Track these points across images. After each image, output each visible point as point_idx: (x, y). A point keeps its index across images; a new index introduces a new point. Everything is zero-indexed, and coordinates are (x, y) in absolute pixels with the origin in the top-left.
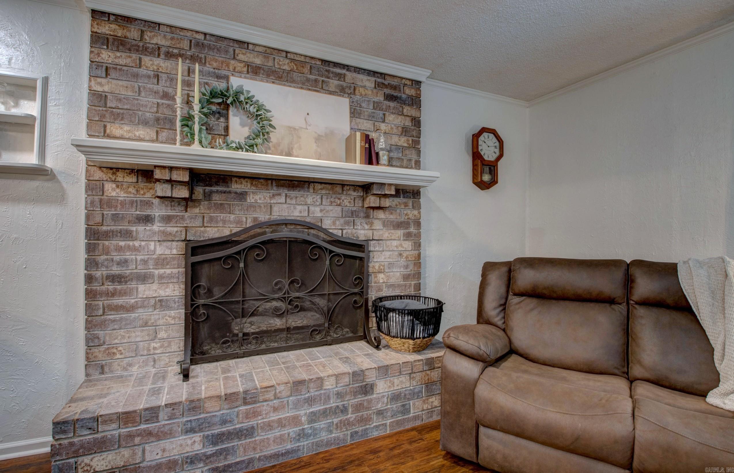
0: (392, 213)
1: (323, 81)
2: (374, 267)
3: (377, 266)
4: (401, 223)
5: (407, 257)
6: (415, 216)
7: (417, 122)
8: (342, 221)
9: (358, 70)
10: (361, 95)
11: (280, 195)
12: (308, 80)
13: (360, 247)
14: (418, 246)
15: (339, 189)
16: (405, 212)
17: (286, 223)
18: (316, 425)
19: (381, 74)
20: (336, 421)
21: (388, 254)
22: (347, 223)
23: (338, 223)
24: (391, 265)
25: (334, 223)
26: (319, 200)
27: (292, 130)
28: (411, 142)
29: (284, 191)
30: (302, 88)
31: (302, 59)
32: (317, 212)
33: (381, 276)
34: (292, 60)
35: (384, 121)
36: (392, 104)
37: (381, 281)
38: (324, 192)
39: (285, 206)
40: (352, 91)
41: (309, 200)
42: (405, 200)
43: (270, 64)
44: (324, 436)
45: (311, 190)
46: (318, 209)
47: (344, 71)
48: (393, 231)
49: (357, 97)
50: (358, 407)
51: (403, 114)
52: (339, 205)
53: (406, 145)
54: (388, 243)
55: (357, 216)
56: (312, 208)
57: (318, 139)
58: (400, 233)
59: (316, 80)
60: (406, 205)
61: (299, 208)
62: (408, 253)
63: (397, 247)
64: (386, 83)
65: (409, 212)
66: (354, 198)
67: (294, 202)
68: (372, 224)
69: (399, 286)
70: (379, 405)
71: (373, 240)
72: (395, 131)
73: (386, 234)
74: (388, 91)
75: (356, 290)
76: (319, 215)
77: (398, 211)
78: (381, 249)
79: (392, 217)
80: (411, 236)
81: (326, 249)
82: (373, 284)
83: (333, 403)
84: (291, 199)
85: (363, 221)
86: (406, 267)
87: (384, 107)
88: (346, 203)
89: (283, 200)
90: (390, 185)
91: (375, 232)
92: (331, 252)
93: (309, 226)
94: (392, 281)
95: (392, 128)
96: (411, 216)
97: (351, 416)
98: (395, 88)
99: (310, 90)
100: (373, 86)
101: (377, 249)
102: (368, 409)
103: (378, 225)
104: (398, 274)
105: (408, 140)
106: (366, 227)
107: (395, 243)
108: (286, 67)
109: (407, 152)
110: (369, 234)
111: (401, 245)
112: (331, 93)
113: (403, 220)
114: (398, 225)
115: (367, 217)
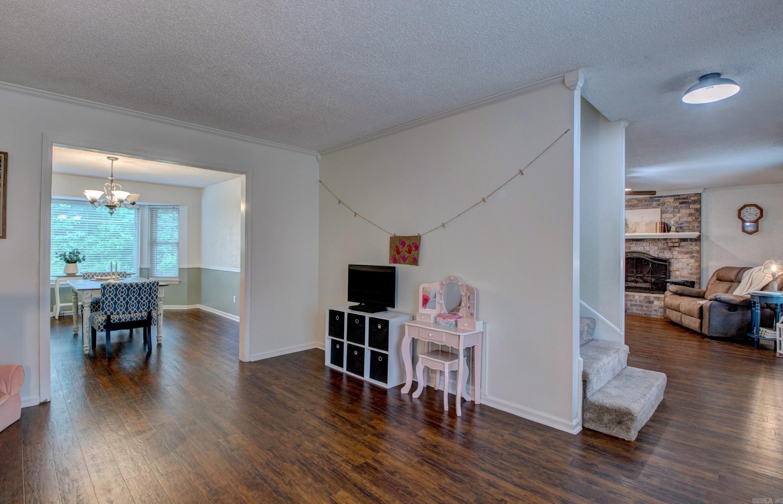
0: (683, 248)
1: (650, 204)
2: (673, 269)
3: (675, 268)
4: (688, 252)
5: (692, 266)
6: (697, 249)
7: (699, 210)
8: (658, 251)
9: (665, 197)
10: (667, 205)
11: (633, 243)
12: (644, 205)
13: (665, 261)
14: (699, 261)
15: (657, 240)
16: (691, 248)
17: (635, 252)
18: (632, 308)
19: (678, 195)
20: (639, 308)
21: (680, 264)
22: (661, 252)
23: (656, 252)
24: (682, 269)
25: (655, 252)
26: (648, 245)
27: (637, 223)
28: (694, 219)
29: (635, 242)
30: (642, 208)
31: (642, 199)
32: (647, 248)
33: (677, 273)
34: (638, 200)
35: (679, 213)
36: (683, 205)
37: (677, 274)
38: (650, 242)
39: (635, 247)
40: (663, 204)
41: (644, 245)
42: (691, 243)
43: (630, 203)
44: (635, 311)
45: (645, 241)
46: (648, 248)
47: (660, 198)
48: (684, 255)
49: (666, 206)
50: (647, 307)
51: (689, 208)
52: (657, 246)
53: (691, 220)
54: (681, 260)
55: (665, 250)
56: (645, 247)
57: (647, 225)
58: (687, 256)
59: (647, 205)
60: (691, 245)
61: (640, 247)
62: (692, 264)
63: (686, 261)
64: (680, 198)
65: (693, 247)
66: (664, 243)
67: (638, 245)
68: (672, 253)
69: (687, 277)
70: (655, 308)
71: (673, 258)
72: (685, 215)
73: (680, 256)
74: (681, 201)
75: (663, 276)
76: (648, 249)
77: (687, 247)
78: (677, 262)
79: (683, 250)
80: (694, 257)
81: (650, 261)
82: (673, 275)
83: (638, 303)
84: (637, 244)
85: (668, 251)
86: (692, 270)
87: (679, 207)
88: (660, 245)
89: (634, 245)
90: (675, 238)
91: (674, 256)
92: (652, 262)
93: (644, 253)
94: (683, 275)
95: (683, 215)
96: (694, 249)
97: (645, 309)
98: (685, 199)
99: (645, 208)
100: (673, 200)
101: (675, 262)
102: (650, 308)
103: (675, 253)
104: (687, 272)
105: (692, 218)
106: (669, 253)
107: (685, 260)
108: (636, 203)
109: (692, 223)
110: (671, 256)
111: (688, 261)
112: (654, 208)
113: (689, 251)
114: (687, 253)
115: (670, 250)
